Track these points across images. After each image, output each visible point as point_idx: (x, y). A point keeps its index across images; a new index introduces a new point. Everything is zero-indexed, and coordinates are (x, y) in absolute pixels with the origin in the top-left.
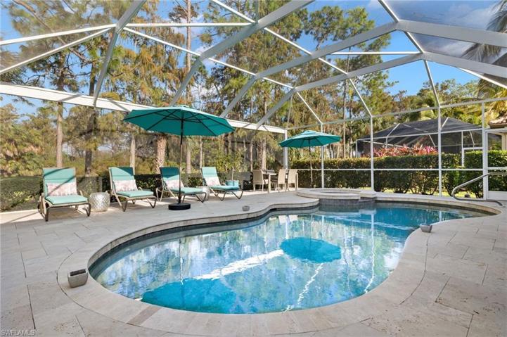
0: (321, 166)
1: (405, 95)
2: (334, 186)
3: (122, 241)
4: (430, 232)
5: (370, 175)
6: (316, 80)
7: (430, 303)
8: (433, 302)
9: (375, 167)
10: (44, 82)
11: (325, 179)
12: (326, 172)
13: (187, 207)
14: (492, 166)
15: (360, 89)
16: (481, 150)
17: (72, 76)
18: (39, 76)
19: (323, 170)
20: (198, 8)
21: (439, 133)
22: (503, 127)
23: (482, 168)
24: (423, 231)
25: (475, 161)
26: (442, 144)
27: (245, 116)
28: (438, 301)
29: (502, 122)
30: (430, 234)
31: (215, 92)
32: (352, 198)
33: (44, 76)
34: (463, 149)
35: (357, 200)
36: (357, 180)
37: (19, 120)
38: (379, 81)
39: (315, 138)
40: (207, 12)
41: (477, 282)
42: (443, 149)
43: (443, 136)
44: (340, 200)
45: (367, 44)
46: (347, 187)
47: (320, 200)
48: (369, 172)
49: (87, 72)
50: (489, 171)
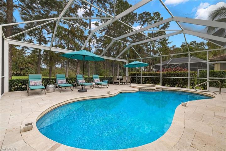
0: (140, 75)
1: (175, 47)
2: (145, 83)
3: (56, 106)
4: (185, 106)
5: (160, 79)
6: (139, 41)
7: (188, 147)
8: (189, 146)
9: (162, 76)
10: (34, 40)
11: (142, 80)
12: (142, 77)
13: (86, 91)
14: (211, 77)
15: (157, 45)
16: (207, 70)
17: (45, 38)
18: (32, 38)
19: (141, 76)
20: (94, 13)
21: (189, 63)
22: (215, 61)
23: (207, 77)
24: (183, 106)
25: (204, 74)
26: (190, 67)
27: (111, 55)
28: (192, 145)
29: (215, 59)
30: (186, 107)
31: (100, 45)
32: (153, 89)
33: (34, 38)
34: (198, 69)
35: (155, 89)
36: (155, 81)
37: (27, 55)
38: (164, 42)
39: (138, 64)
40: (97, 14)
41: (210, 135)
42: (190, 69)
43: (190, 64)
44: (148, 89)
45: (161, 26)
46: (151, 84)
47: (140, 89)
48: (160, 78)
49: (50, 37)
50: (210, 79)
